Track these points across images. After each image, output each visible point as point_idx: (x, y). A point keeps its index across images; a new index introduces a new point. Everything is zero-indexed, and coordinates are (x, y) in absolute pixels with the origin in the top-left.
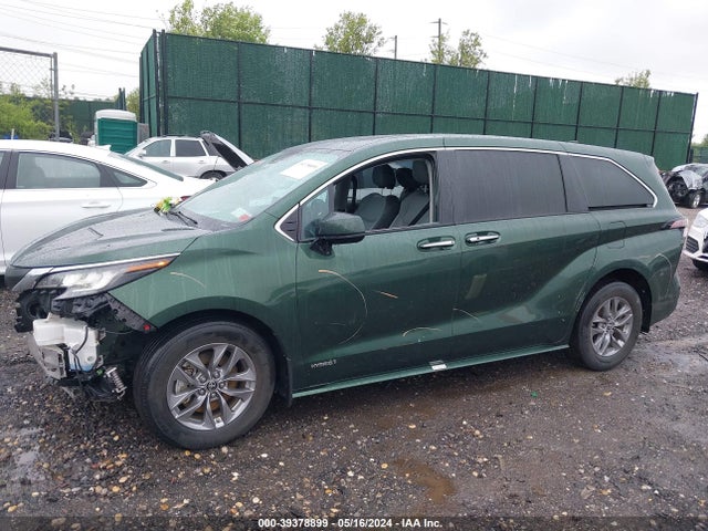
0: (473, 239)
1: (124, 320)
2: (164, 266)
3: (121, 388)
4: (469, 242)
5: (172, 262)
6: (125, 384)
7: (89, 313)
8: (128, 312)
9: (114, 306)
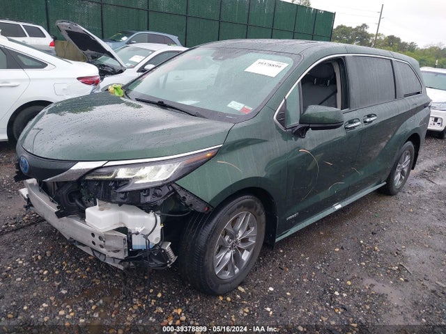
0: (368, 120)
1: (191, 205)
2: (212, 157)
3: (173, 258)
4: (365, 122)
5: (218, 153)
6: (175, 255)
7: (160, 202)
8: (192, 198)
9: (182, 194)
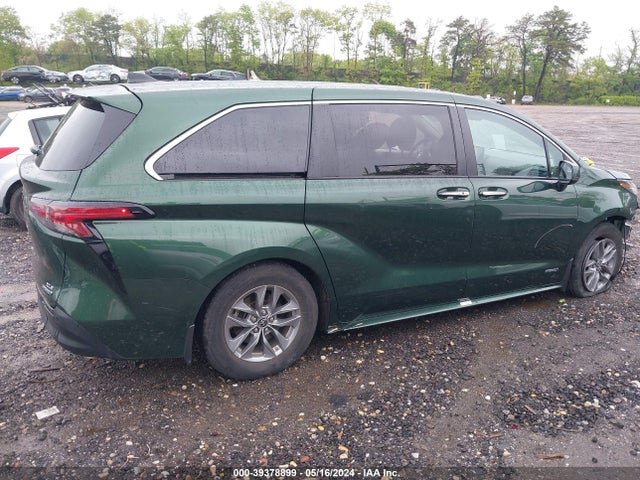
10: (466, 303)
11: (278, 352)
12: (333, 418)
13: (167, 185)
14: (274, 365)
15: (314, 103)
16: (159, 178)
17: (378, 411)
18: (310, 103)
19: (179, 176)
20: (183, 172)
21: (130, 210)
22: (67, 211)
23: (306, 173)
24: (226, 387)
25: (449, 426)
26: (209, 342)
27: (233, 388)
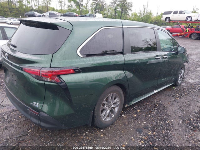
10: (156, 91)
11: (113, 116)
12: (143, 137)
13: (85, 59)
14: (113, 121)
15: (123, 27)
16: (82, 57)
17: (155, 132)
18: (122, 27)
19: (88, 55)
20: (89, 54)
21: (74, 70)
22: (48, 72)
23: (123, 52)
24: (99, 131)
25: (178, 134)
26: (96, 117)
27: (102, 132)
